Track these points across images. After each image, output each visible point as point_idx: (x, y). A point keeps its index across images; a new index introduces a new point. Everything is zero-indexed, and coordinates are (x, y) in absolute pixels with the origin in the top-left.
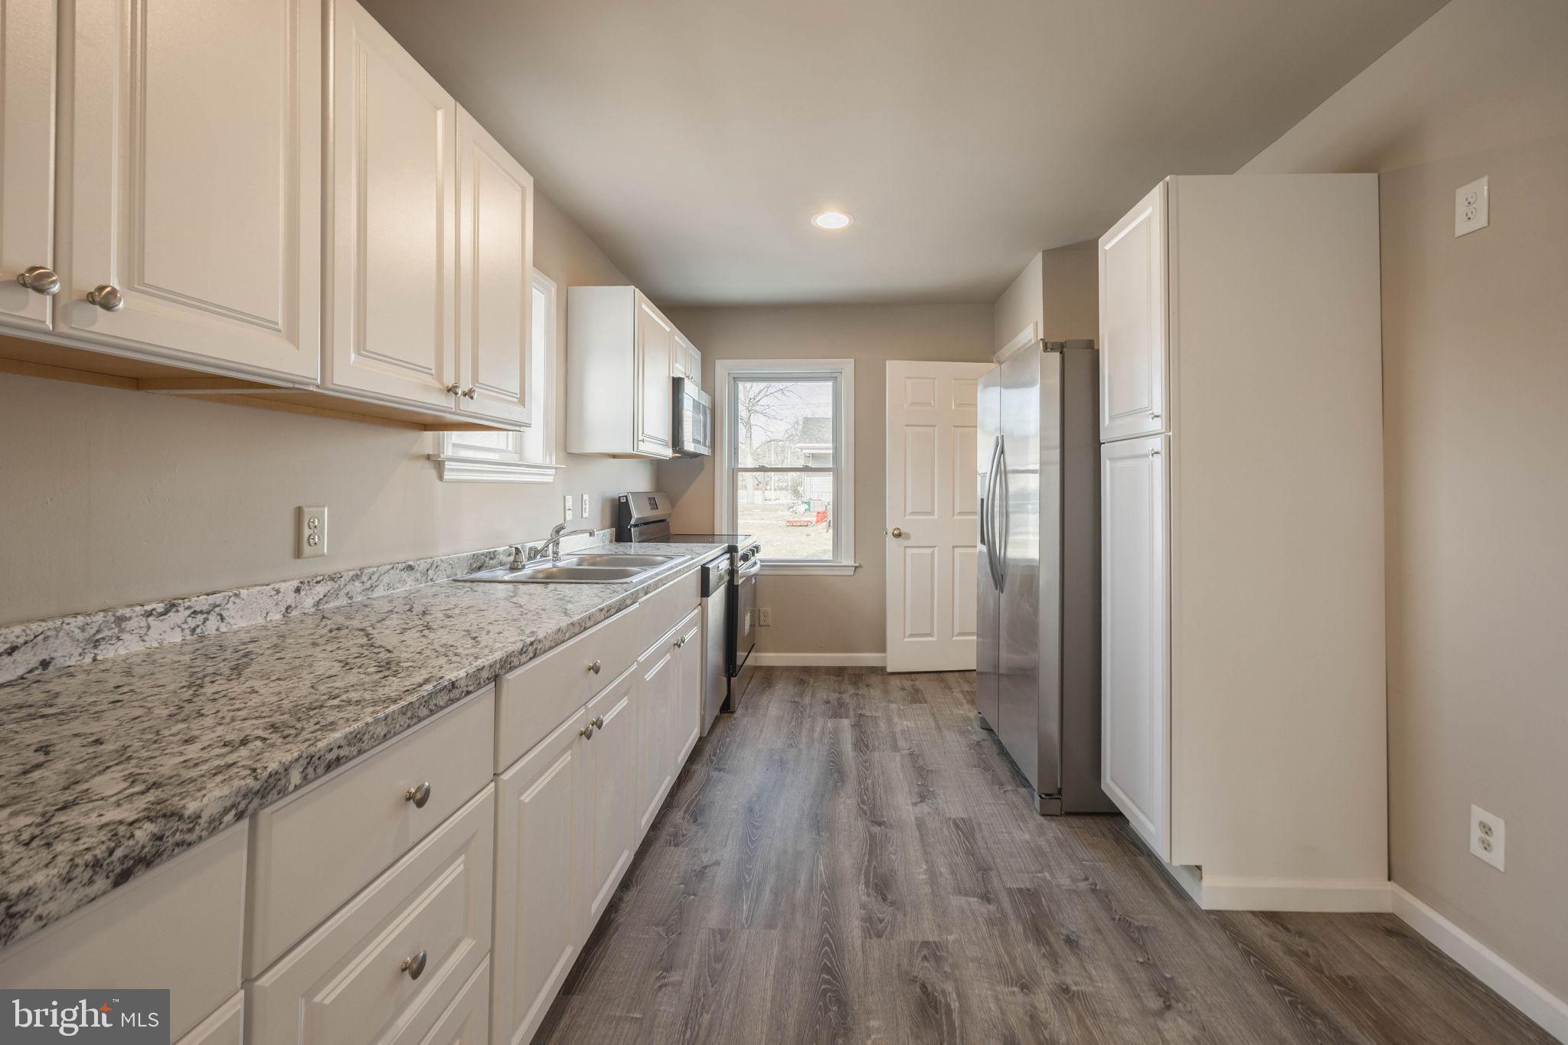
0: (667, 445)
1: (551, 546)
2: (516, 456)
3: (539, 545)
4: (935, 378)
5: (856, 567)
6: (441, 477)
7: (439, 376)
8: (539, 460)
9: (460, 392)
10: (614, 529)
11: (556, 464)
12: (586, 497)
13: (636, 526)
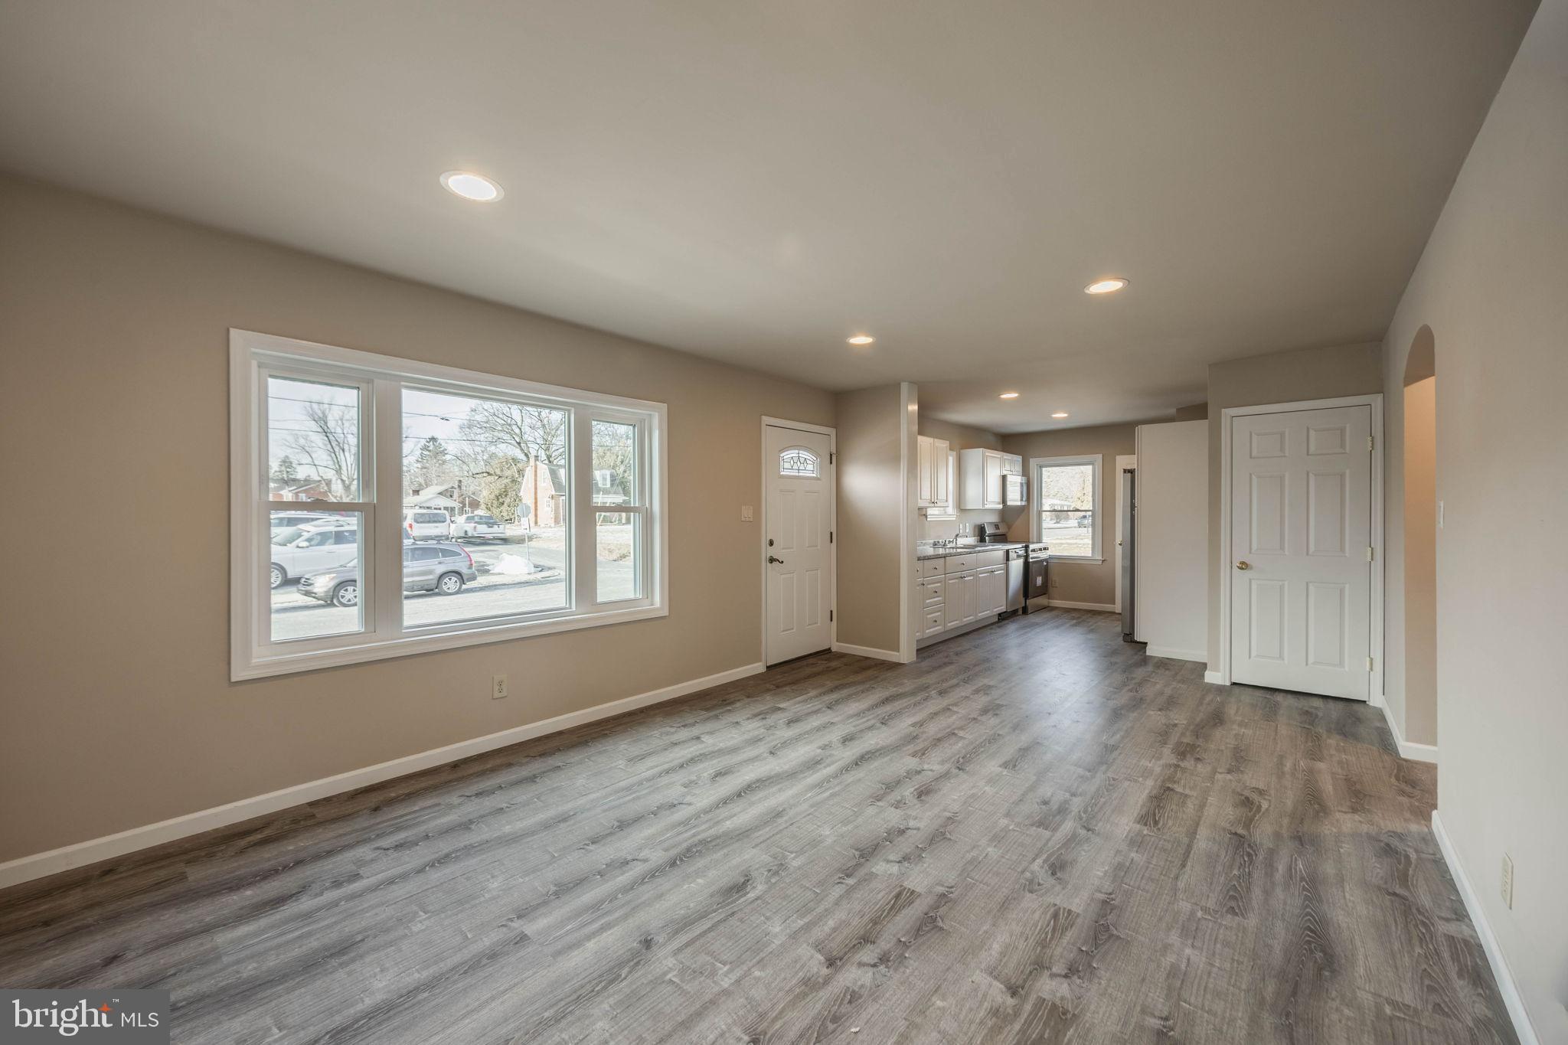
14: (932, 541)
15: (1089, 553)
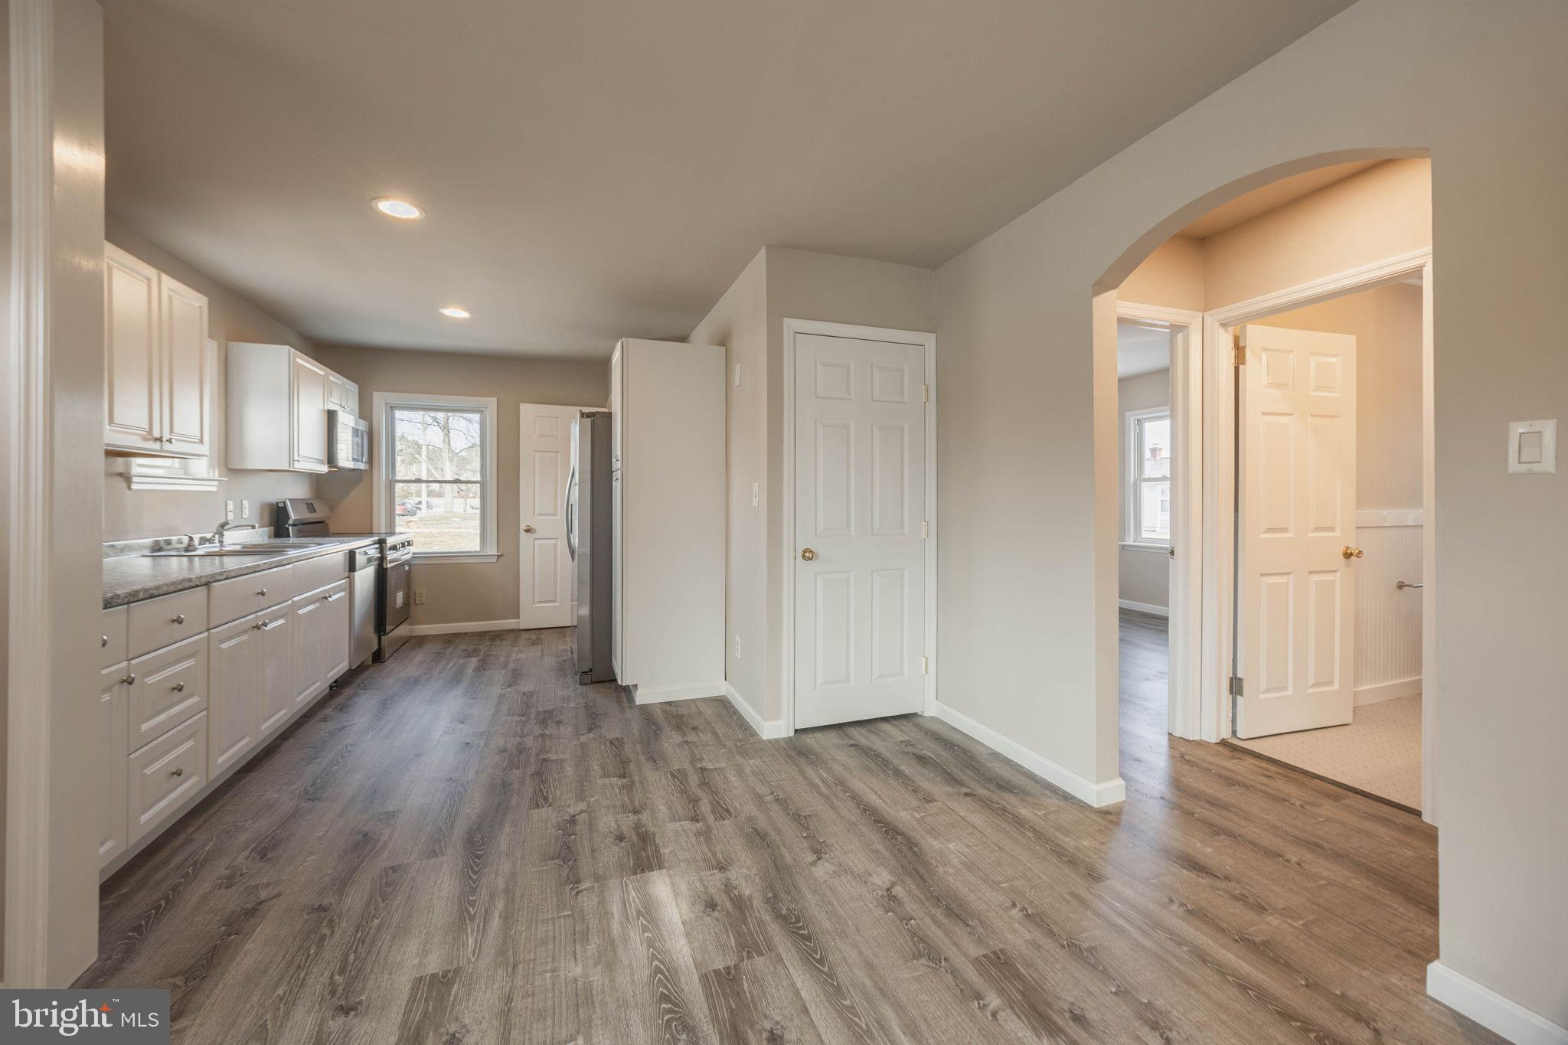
0: (322, 463)
1: (217, 536)
2: (182, 471)
3: (209, 536)
4: (557, 418)
5: (499, 556)
6: (129, 488)
7: (150, 432)
8: (205, 476)
9: (164, 439)
10: (272, 528)
11: (219, 477)
12: (245, 502)
13: (294, 525)
14: (149, 541)
15: (473, 545)
